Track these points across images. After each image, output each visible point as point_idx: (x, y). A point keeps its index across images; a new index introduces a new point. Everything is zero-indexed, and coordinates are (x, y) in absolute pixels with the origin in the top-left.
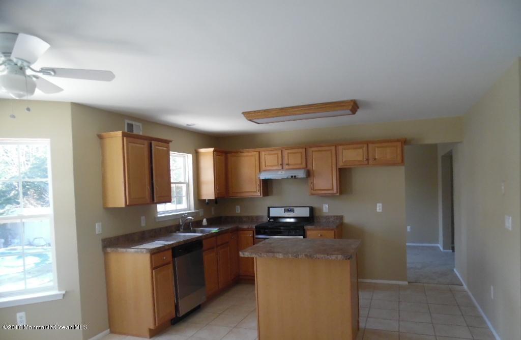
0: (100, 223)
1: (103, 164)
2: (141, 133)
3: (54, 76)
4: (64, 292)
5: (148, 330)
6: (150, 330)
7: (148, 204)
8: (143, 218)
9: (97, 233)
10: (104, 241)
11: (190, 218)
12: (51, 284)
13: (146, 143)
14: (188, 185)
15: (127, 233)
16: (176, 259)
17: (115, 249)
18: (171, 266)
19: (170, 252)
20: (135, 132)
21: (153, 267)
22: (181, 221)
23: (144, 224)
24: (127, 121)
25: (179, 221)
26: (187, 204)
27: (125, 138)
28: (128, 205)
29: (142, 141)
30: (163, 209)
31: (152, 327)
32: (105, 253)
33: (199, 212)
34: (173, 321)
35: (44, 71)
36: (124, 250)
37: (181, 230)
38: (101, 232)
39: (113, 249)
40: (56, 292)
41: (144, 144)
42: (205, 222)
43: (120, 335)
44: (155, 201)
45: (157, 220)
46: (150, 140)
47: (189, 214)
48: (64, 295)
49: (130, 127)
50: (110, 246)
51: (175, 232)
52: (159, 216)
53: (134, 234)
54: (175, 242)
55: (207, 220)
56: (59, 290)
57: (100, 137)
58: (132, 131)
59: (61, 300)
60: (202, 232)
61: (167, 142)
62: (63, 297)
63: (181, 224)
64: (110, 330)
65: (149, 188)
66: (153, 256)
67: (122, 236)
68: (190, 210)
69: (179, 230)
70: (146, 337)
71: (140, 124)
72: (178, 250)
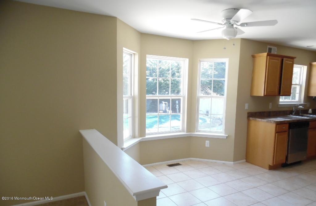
0: (248, 104)
1: (253, 71)
2: (276, 53)
3: (246, 26)
4: (227, 136)
5: (268, 166)
6: (270, 166)
7: (276, 96)
8: (271, 104)
9: (246, 109)
10: (248, 113)
11: (301, 107)
12: (221, 130)
13: (280, 59)
14: (301, 86)
15: (261, 111)
16: (291, 130)
17: (255, 119)
18: (287, 133)
19: (287, 125)
20: (272, 52)
21: (277, 131)
22: (294, 109)
23: (271, 107)
24: (268, 47)
25: (293, 108)
26: (299, 99)
27: (268, 57)
28: (266, 95)
29: (278, 58)
30: (283, 100)
31: (271, 164)
32: (249, 120)
33: (306, 104)
34: (283, 165)
35: (242, 25)
36: (260, 120)
37: (293, 114)
38: (247, 109)
39: (253, 118)
40: (223, 135)
41: (278, 60)
42: (310, 111)
43: (252, 165)
44: (281, 94)
45: (279, 106)
46: (282, 58)
47: (301, 105)
48: (227, 137)
49: (270, 50)
50: (251, 117)
51: (289, 115)
52: (280, 104)
53: (264, 112)
54: (291, 120)
55: (312, 110)
56: (225, 134)
57: (253, 57)
58: (271, 52)
59: (225, 139)
60: (308, 117)
61: (293, 58)
62: (226, 138)
63: (294, 110)
64: (246, 160)
65: (278, 86)
66: (277, 125)
67: (258, 112)
68: (300, 102)
69: (292, 114)
70: (267, 169)
71: (276, 48)
72: (292, 125)
